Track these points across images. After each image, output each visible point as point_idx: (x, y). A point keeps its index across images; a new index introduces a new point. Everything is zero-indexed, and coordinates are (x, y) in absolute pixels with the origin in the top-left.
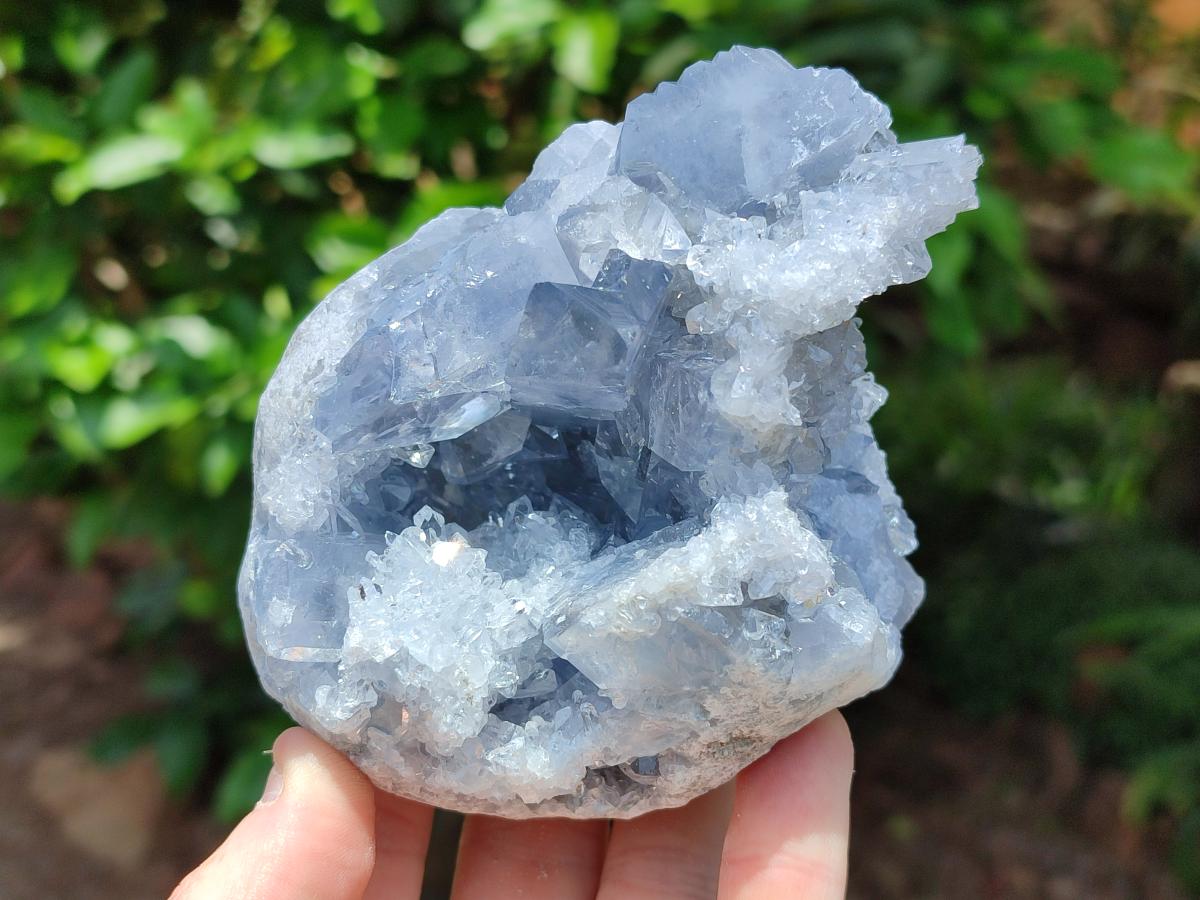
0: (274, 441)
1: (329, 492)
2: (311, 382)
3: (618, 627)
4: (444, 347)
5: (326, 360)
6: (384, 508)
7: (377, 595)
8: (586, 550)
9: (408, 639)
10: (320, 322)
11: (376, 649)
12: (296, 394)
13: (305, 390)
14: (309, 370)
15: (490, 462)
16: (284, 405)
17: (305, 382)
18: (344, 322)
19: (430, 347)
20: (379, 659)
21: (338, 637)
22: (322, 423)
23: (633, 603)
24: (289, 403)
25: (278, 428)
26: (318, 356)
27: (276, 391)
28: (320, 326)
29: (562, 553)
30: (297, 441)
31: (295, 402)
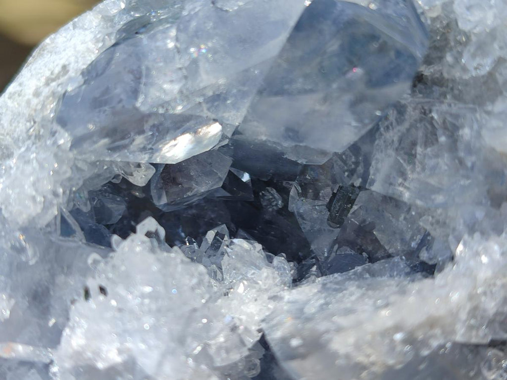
0: (8, 137)
1: (61, 191)
2: (54, 84)
3: (368, 356)
4: (194, 65)
5: (71, 66)
6: (95, 221)
7: (101, 298)
8: (289, 278)
9: (136, 346)
10: (65, 37)
11: (97, 354)
12: (37, 94)
13: (46, 91)
14: (52, 73)
15: (189, 194)
16: (23, 104)
17: (47, 84)
18: (92, 36)
19: (181, 62)
20: (101, 365)
21: (54, 338)
22: (62, 121)
23: (387, 333)
24: (28, 102)
25: (14, 125)
26: (62, 62)
27: (15, 93)
28: (65, 40)
29: (267, 278)
30: (33, 138)
31: (35, 101)
